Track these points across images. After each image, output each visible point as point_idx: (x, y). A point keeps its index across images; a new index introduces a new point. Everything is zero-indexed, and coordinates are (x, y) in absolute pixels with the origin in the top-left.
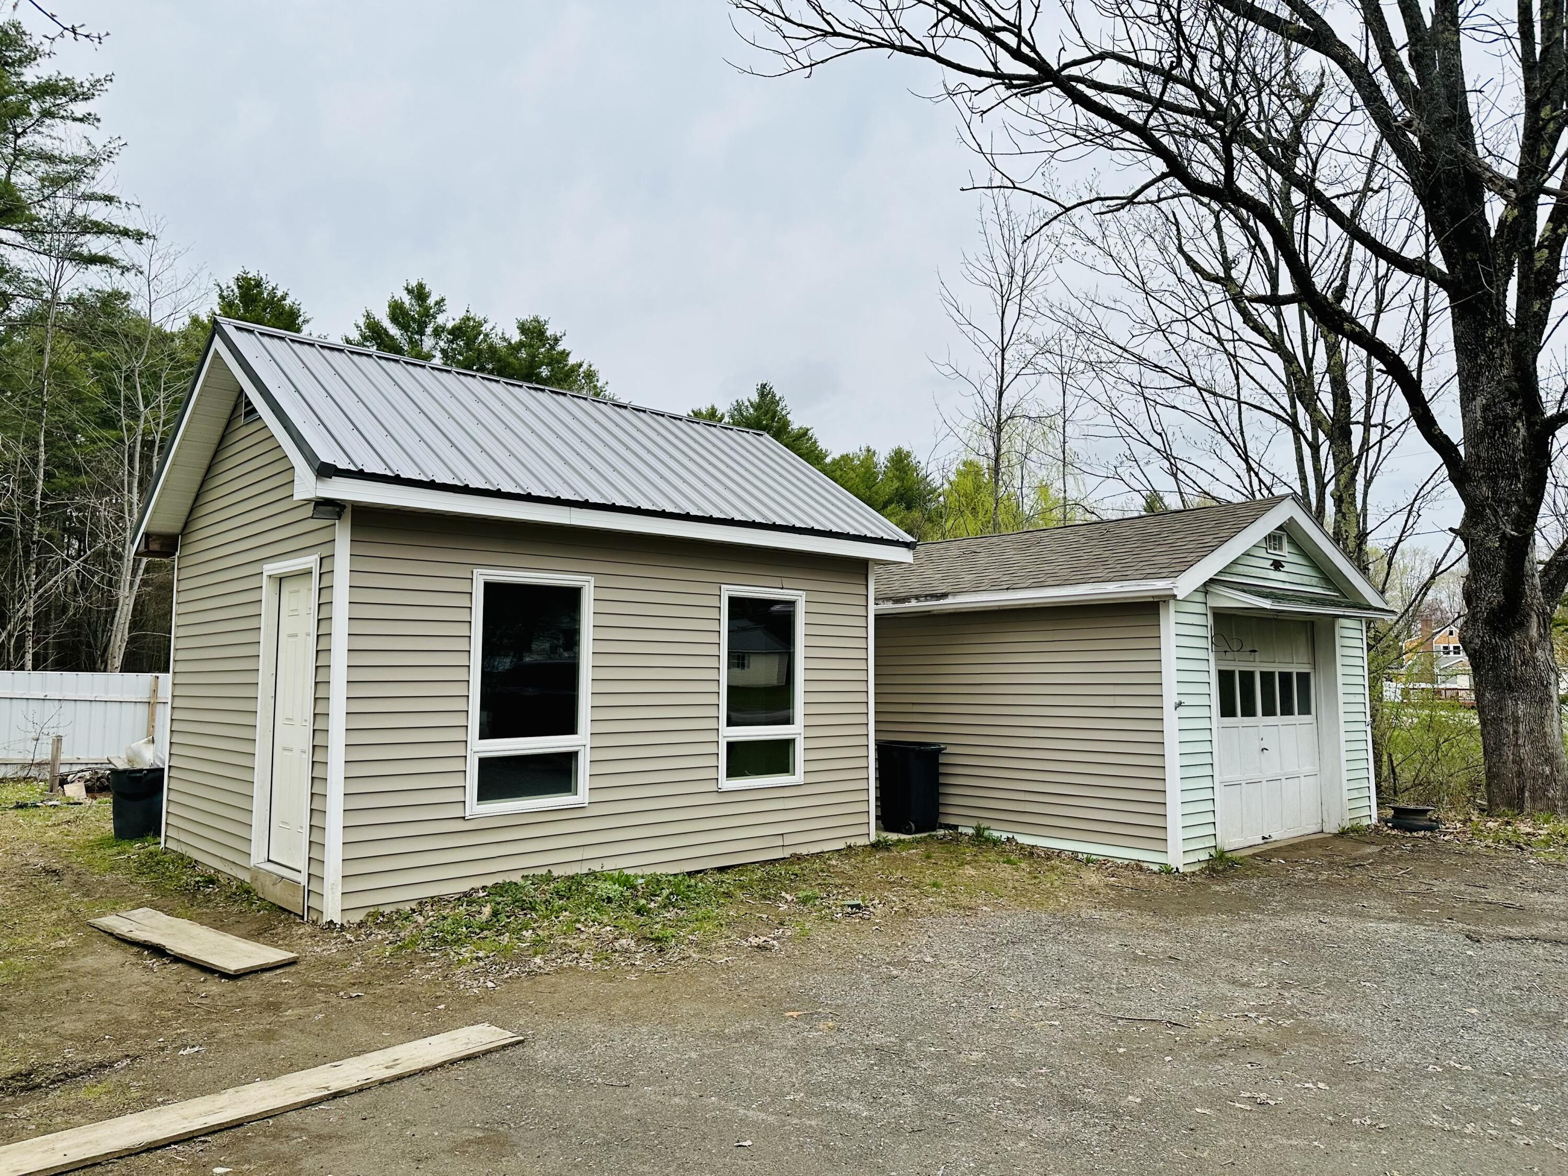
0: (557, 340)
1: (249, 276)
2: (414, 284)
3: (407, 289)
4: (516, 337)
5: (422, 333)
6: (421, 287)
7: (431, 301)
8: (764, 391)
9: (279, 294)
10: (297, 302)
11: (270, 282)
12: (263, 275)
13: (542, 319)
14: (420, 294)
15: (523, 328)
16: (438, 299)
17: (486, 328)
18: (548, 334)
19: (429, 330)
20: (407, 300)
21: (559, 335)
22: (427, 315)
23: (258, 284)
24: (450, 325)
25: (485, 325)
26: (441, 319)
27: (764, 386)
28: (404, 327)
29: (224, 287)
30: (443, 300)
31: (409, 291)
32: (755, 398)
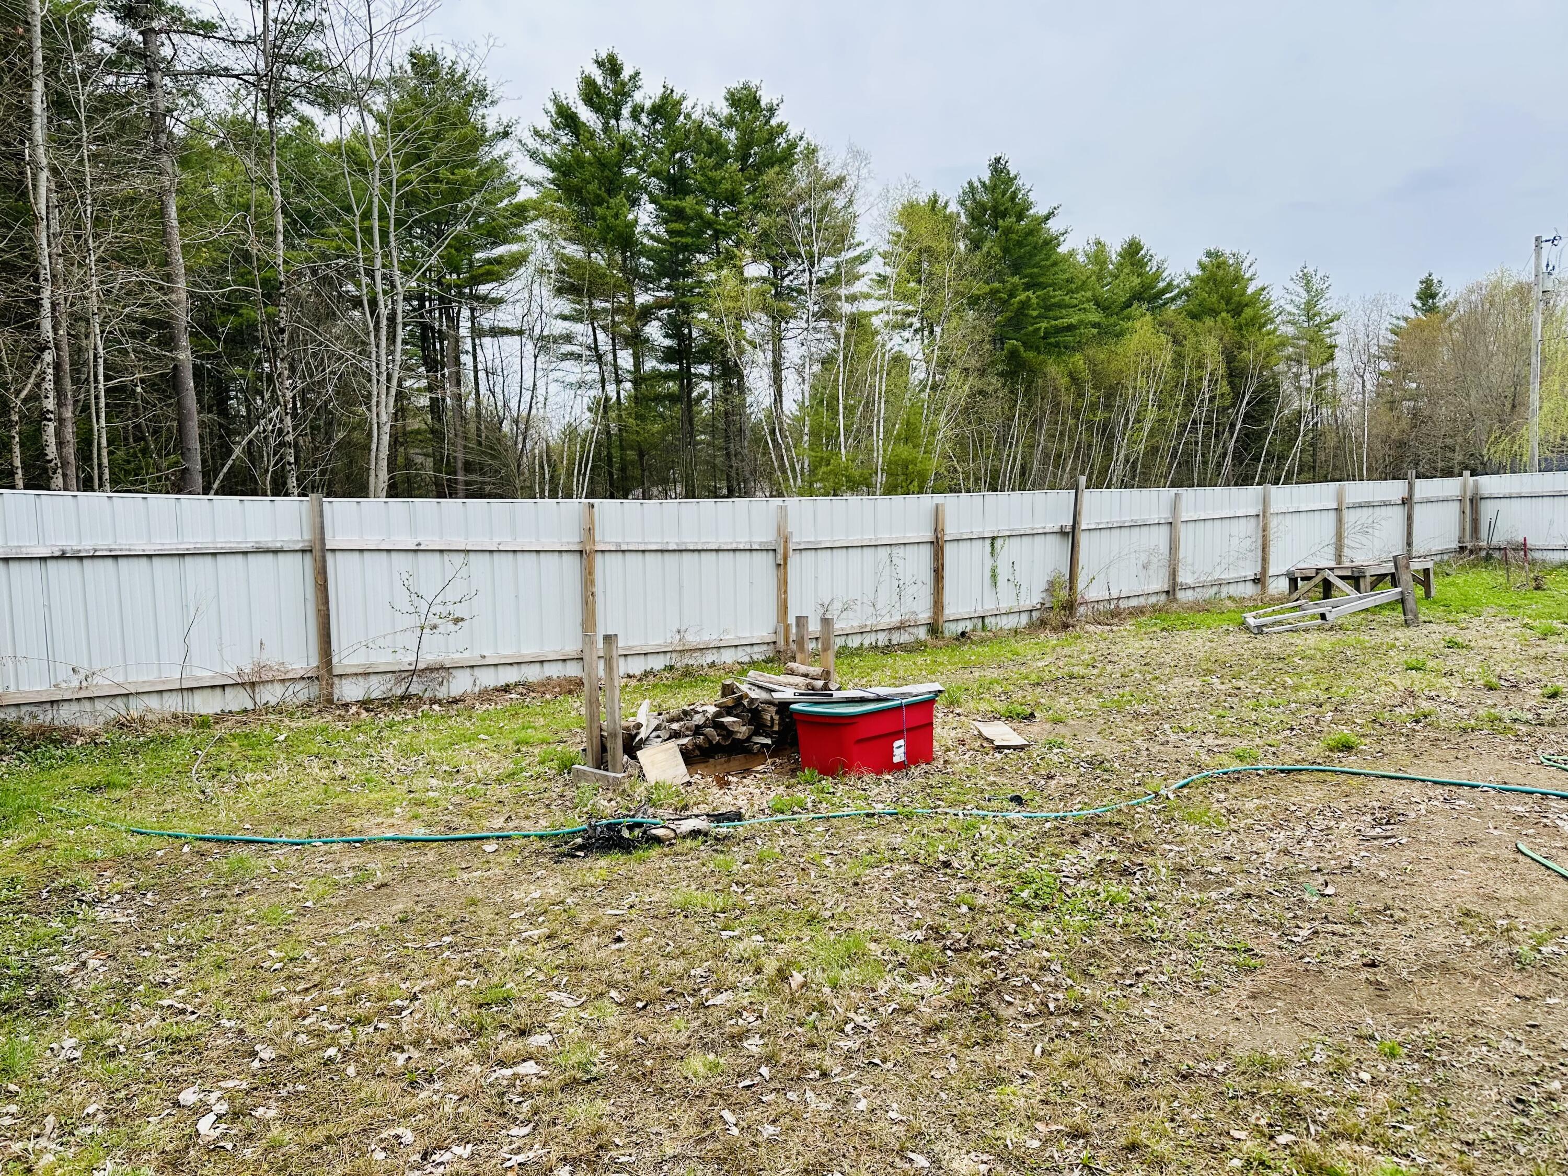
0: (772, 110)
1: (423, 51)
2: (603, 55)
3: (597, 62)
4: (724, 109)
5: (617, 116)
6: (612, 59)
7: (626, 75)
8: (998, 167)
9: (460, 70)
10: (482, 78)
11: (447, 56)
12: (438, 51)
13: (752, 85)
14: (612, 67)
15: (734, 100)
16: (632, 73)
17: (686, 106)
18: (763, 104)
19: (626, 112)
20: (598, 77)
21: (775, 102)
22: (623, 93)
23: (434, 61)
24: (648, 104)
25: (685, 103)
26: (638, 96)
27: (998, 160)
28: (598, 109)
29: (396, 66)
30: (637, 74)
31: (600, 64)
32: (986, 176)
